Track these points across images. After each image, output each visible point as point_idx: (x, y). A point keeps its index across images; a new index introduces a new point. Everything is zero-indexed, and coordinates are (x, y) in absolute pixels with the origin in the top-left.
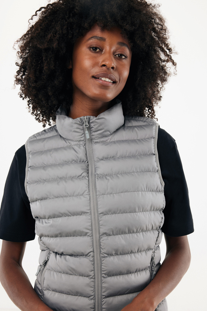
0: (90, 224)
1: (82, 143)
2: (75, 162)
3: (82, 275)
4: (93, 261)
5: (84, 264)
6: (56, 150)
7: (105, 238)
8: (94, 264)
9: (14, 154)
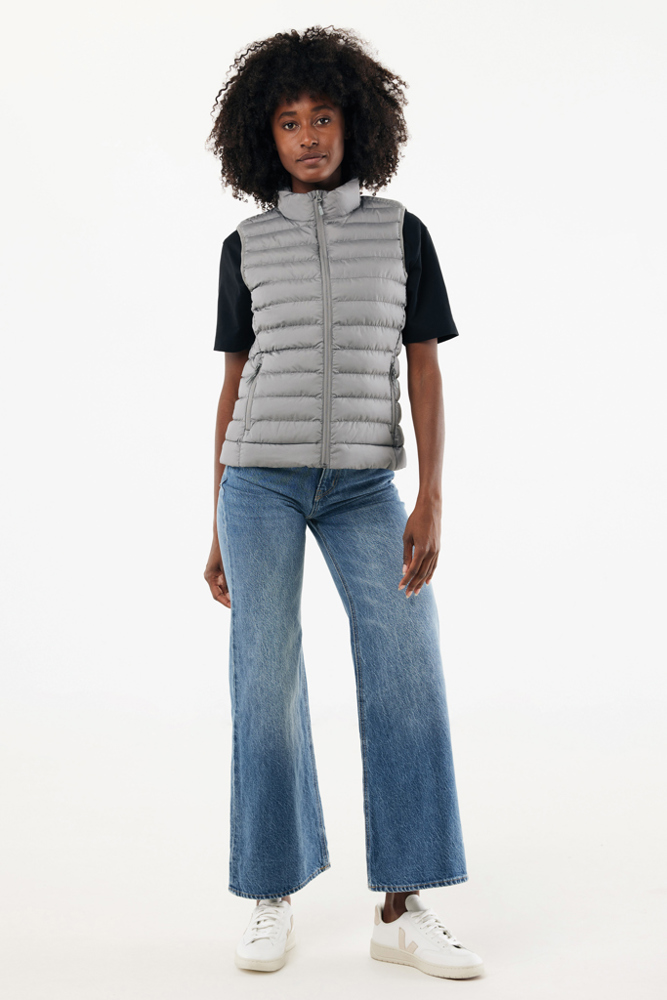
0: (321, 310)
1: (312, 223)
2: (305, 244)
3: (309, 371)
4: (323, 353)
5: (310, 358)
6: (280, 232)
7: (337, 327)
8: (323, 357)
9: (222, 245)
